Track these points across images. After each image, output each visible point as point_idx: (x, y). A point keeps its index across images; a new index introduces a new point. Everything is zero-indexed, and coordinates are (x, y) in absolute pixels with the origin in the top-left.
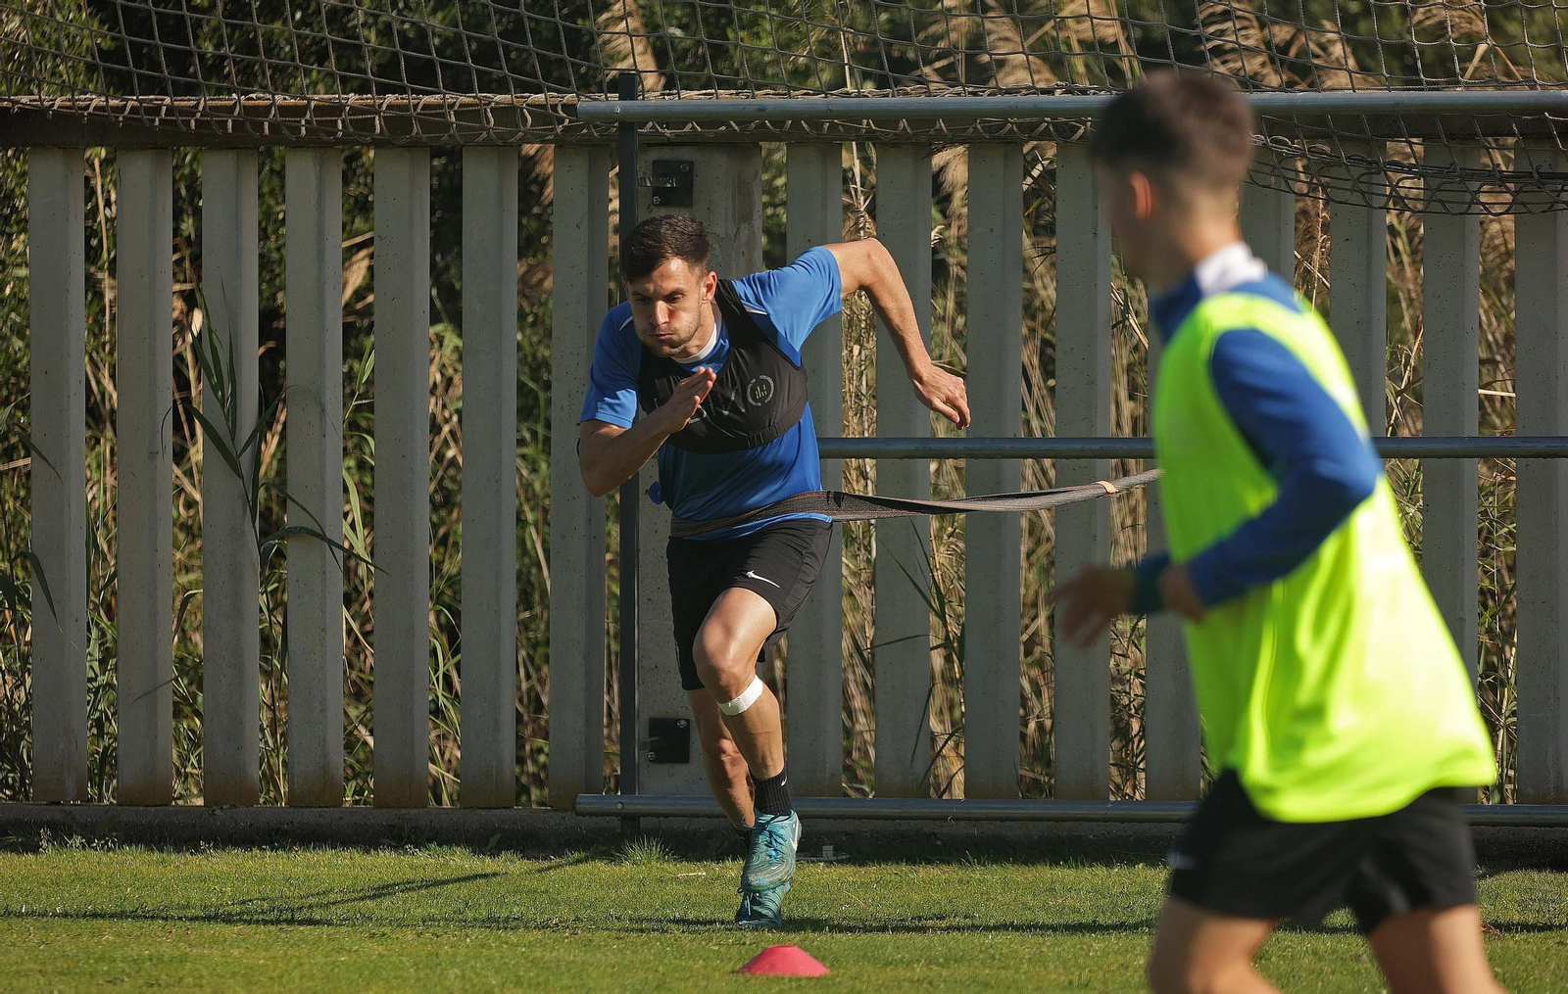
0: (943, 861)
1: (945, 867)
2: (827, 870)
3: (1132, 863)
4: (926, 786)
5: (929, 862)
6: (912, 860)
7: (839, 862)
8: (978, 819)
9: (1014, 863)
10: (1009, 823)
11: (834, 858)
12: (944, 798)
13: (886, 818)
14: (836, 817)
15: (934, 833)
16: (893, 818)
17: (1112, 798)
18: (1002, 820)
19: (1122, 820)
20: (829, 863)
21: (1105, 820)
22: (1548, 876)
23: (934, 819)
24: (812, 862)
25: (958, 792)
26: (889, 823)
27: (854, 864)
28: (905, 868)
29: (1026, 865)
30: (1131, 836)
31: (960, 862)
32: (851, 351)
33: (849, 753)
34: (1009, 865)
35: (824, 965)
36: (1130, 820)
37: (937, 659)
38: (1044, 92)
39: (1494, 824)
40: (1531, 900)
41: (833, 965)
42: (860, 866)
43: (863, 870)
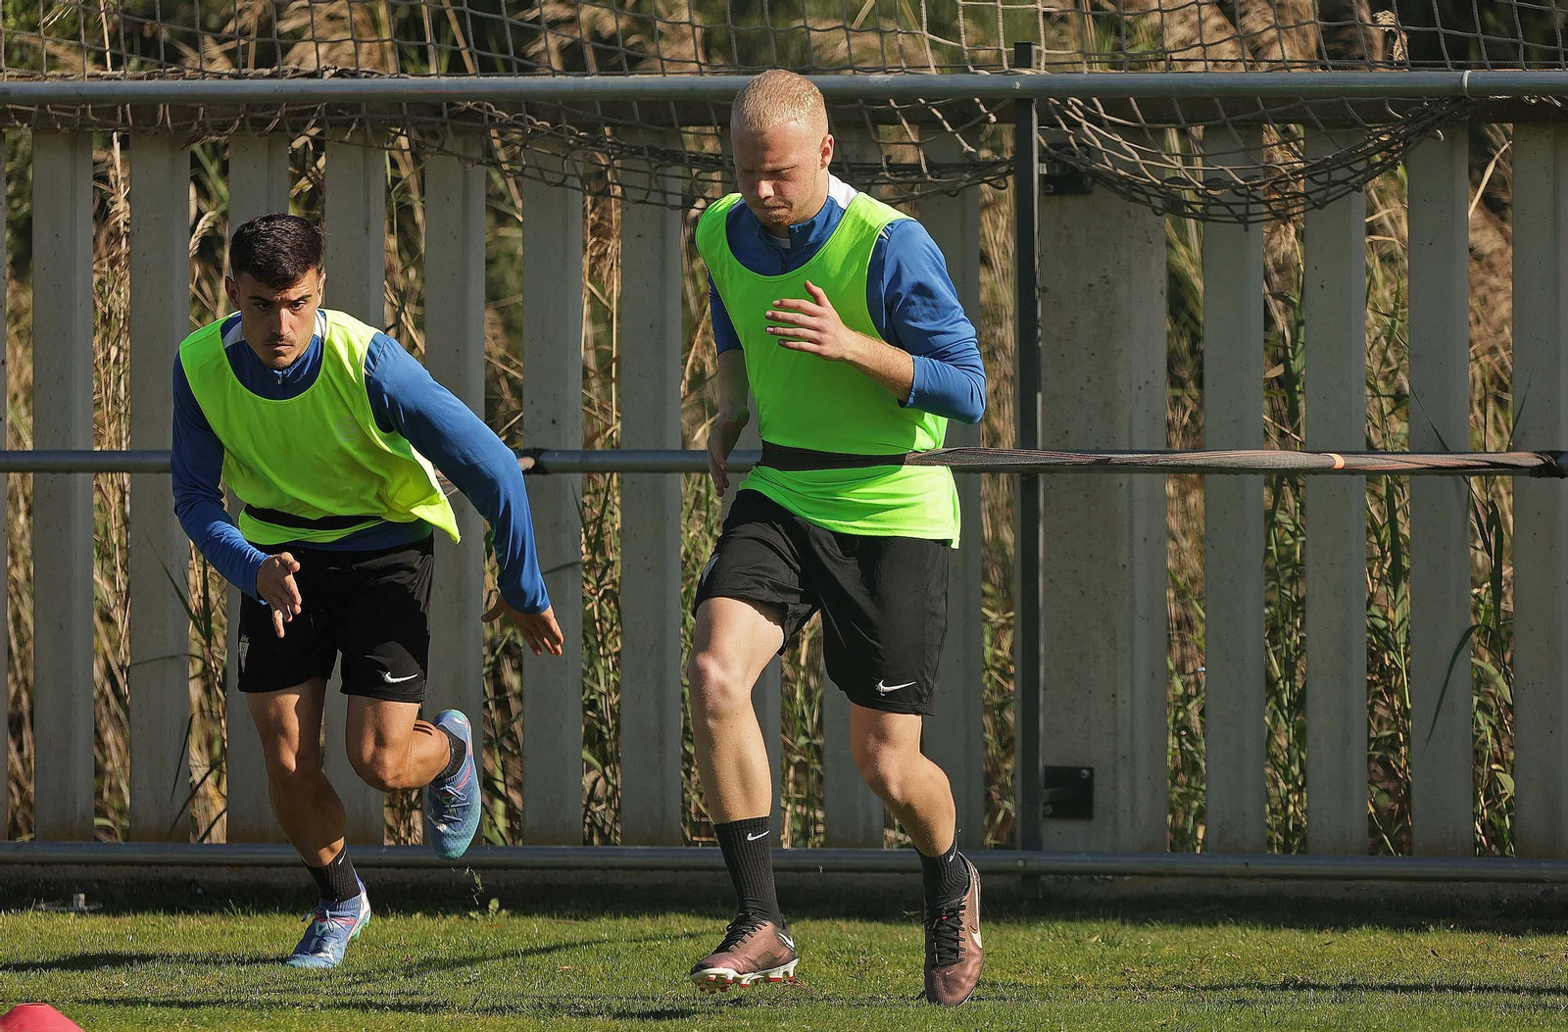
0: (203, 911)
1: (206, 918)
2: (78, 921)
3: (409, 912)
4: (184, 828)
5: (189, 912)
6: (171, 909)
7: (90, 912)
8: (241, 865)
9: (281, 912)
10: (274, 870)
11: (86, 908)
12: (205, 842)
13: (142, 864)
14: (87, 864)
15: (194, 881)
16: (150, 864)
17: (387, 842)
18: (268, 866)
19: (398, 866)
20: (81, 913)
21: (379, 866)
22: (856, 926)
23: (194, 865)
24: (63, 912)
25: (218, 834)
26: (146, 869)
27: (108, 914)
28: (162, 918)
29: (294, 914)
30: (408, 883)
31: (222, 912)
32: (109, 353)
33: (99, 794)
34: (276, 916)
35: (78, 1024)
36: (405, 866)
37: (195, 690)
38: (313, 75)
39: (798, 870)
40: (840, 951)
41: (87, 1025)
42: (114, 916)
43: (117, 921)
